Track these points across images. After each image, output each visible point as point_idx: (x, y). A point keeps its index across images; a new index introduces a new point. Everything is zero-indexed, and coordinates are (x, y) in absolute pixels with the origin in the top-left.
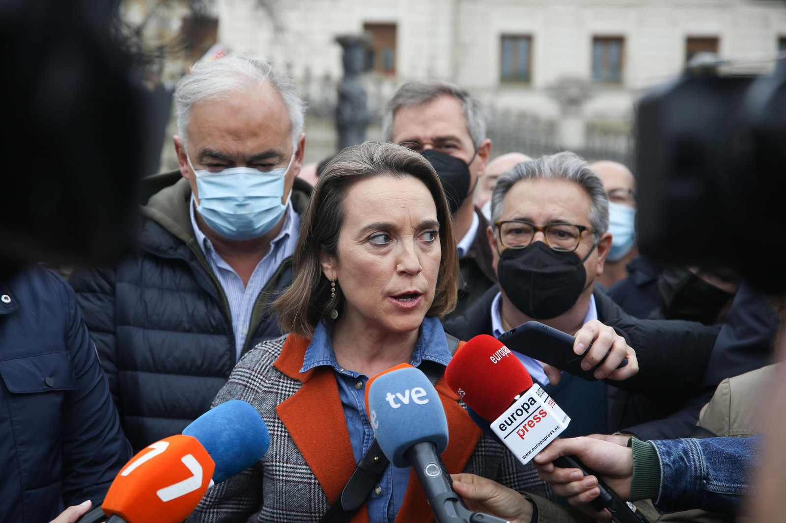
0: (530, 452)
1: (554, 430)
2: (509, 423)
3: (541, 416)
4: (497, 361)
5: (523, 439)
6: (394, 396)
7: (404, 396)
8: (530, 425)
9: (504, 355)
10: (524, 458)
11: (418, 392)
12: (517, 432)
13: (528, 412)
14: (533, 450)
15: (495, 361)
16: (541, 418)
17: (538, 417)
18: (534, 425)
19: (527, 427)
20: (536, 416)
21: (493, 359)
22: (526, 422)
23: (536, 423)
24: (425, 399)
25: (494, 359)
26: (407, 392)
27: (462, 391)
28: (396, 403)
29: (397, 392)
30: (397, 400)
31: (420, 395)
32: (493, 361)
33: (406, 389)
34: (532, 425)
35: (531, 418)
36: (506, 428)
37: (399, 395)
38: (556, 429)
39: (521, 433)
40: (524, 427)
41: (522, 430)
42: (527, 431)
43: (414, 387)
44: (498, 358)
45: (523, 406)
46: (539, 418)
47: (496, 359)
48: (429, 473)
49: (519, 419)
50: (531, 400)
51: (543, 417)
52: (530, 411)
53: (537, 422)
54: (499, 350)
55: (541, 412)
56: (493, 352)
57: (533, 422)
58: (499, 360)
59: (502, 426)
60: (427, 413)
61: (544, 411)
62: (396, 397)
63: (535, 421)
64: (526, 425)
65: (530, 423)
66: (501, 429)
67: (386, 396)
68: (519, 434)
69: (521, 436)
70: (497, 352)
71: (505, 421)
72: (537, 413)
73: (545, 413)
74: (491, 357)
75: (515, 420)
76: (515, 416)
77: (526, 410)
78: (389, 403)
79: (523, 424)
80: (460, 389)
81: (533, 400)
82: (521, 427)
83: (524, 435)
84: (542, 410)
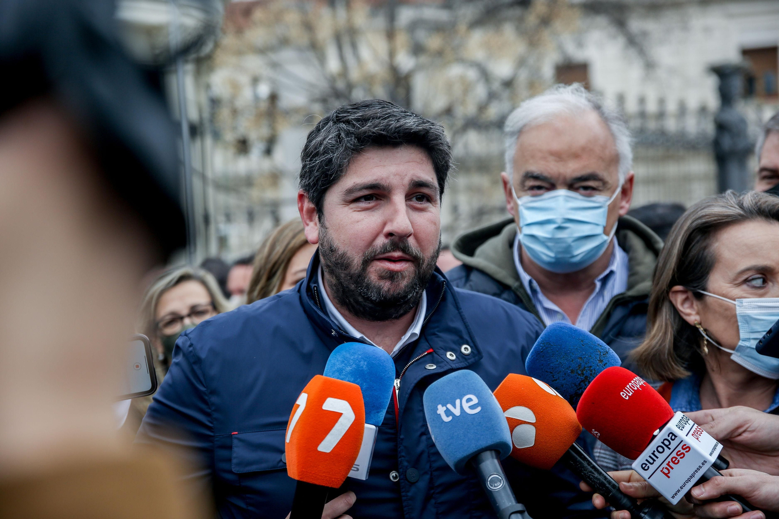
0: (679, 491)
1: (701, 465)
2: (651, 461)
3: (684, 451)
4: (629, 396)
5: (669, 477)
6: (445, 408)
7: (455, 407)
8: (674, 462)
9: (636, 389)
10: (673, 497)
11: (469, 400)
12: (661, 471)
13: (669, 449)
14: (681, 488)
15: (626, 397)
16: (685, 453)
17: (681, 452)
18: (679, 461)
19: (671, 464)
20: (680, 451)
21: (623, 394)
22: (669, 459)
23: (680, 460)
24: (478, 407)
25: (625, 394)
26: (458, 402)
27: (596, 432)
28: (448, 416)
29: (448, 403)
30: (448, 413)
31: (471, 403)
32: (624, 396)
33: (457, 399)
34: (676, 462)
35: (674, 454)
36: (648, 467)
37: (449, 406)
38: (703, 464)
39: (665, 471)
40: (668, 464)
41: (666, 468)
42: (672, 468)
43: (465, 395)
44: (629, 393)
45: (663, 443)
46: (683, 453)
47: (627, 395)
48: (492, 486)
49: (662, 457)
50: (671, 435)
51: (687, 452)
52: (672, 446)
53: (681, 458)
54: (630, 384)
55: (684, 447)
56: (622, 387)
57: (676, 458)
58: (630, 395)
59: (644, 466)
60: (480, 423)
61: (686, 446)
62: (447, 408)
63: (679, 457)
64: (669, 462)
65: (674, 459)
66: (643, 469)
67: (438, 409)
68: (664, 473)
69: (666, 475)
70: (628, 386)
71: (647, 460)
72: (679, 448)
73: (689, 447)
74: (621, 393)
75: (657, 458)
76: (656, 453)
77: (667, 446)
78: (441, 416)
79: (666, 462)
80: (593, 430)
81: (673, 435)
82: (664, 465)
83: (669, 473)
84: (685, 445)
